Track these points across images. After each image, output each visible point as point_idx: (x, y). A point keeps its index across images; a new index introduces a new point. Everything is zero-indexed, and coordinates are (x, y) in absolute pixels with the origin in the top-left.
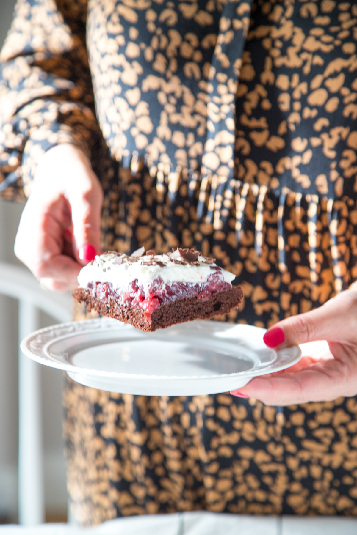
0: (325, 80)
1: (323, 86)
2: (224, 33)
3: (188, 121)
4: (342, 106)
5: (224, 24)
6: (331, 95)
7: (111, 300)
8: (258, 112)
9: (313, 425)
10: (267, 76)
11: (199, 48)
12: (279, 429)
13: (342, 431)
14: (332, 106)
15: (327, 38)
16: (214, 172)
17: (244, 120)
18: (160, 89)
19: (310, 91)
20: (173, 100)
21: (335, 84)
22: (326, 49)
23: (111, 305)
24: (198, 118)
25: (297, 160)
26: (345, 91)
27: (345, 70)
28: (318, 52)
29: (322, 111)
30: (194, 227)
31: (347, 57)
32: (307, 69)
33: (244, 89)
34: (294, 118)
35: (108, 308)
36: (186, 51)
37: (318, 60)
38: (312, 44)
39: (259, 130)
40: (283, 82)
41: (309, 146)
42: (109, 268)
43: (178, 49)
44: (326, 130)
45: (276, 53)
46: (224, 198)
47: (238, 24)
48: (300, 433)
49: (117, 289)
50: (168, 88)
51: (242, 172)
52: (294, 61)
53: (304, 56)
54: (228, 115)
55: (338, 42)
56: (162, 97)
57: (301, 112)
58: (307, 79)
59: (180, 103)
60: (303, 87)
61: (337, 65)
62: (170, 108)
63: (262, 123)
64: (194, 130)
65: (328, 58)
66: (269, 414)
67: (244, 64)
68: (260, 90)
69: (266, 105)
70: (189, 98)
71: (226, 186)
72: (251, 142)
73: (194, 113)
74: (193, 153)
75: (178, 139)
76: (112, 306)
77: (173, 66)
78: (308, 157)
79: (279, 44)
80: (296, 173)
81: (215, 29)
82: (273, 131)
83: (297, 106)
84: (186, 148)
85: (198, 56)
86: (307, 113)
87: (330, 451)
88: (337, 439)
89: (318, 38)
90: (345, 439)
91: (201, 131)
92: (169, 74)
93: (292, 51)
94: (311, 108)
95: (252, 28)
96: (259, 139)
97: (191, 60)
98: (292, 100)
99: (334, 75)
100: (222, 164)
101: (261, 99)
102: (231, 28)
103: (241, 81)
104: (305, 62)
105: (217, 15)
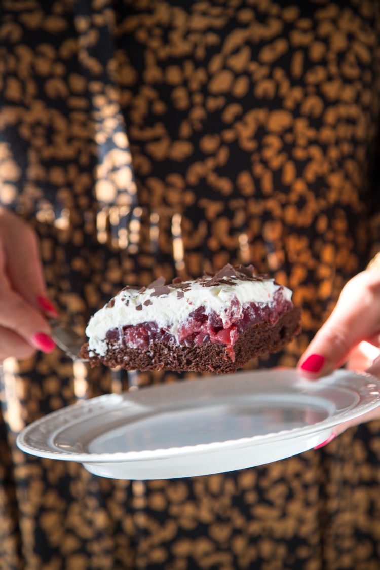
0: (225, 59)
1: (225, 67)
2: (85, 33)
3: (65, 151)
4: (252, 85)
5: (82, 24)
6: (237, 75)
7: (155, 345)
8: (150, 120)
9: (265, 483)
10: (153, 73)
11: (58, 60)
12: (226, 500)
13: (296, 484)
14: (241, 88)
15: (216, 11)
16: (112, 205)
17: (136, 133)
18: (19, 123)
19: (210, 77)
20: (40, 131)
21: (239, 62)
22: (219, 23)
23: (155, 353)
24: (77, 144)
25: (210, 163)
26: (253, 67)
27: (248, 42)
28: (210, 30)
29: (229, 97)
30: (97, 278)
31: (245, 26)
32: (200, 53)
33: (127, 96)
34: (198, 114)
35: (150, 358)
36: (43, 67)
37: (212, 39)
38: (198, 23)
39: (157, 140)
40: (174, 75)
41: (223, 143)
42: (148, 303)
43: (33, 67)
44: (239, 118)
45: (155, 43)
46: (129, 232)
47: (99, 20)
48: (251, 497)
49: (169, 327)
50: (30, 118)
51: (145, 196)
52: (181, 47)
53: (193, 38)
54: (116, 130)
55: (230, 12)
56: (25, 132)
57: (204, 105)
58: (202, 64)
59: (50, 133)
60: (201, 75)
61: (236, 38)
62: (39, 142)
63: (159, 130)
64: (75, 161)
65: (224, 33)
66: (215, 485)
67: (120, 66)
68: (148, 92)
69: (159, 108)
70: (60, 123)
71: (129, 218)
72: (150, 157)
73: (70, 140)
74: (79, 188)
75: (57, 176)
76: (157, 354)
77: (31, 88)
78: (223, 156)
79: (157, 32)
80: (212, 179)
81: (72, 33)
82: (174, 136)
83: (198, 99)
84: (69, 185)
85: (59, 70)
86: (213, 104)
87: (284, 515)
88: (290, 496)
89: (204, 14)
90: (300, 494)
91: (84, 159)
92: (28, 100)
93: (176, 37)
94: (216, 96)
95: (119, 21)
96: (159, 150)
97: (51, 76)
98: (190, 94)
99: (236, 51)
100: (119, 192)
101: (150, 103)
102: (92, 26)
103: (122, 87)
104: (195, 46)
105: (69, 17)
